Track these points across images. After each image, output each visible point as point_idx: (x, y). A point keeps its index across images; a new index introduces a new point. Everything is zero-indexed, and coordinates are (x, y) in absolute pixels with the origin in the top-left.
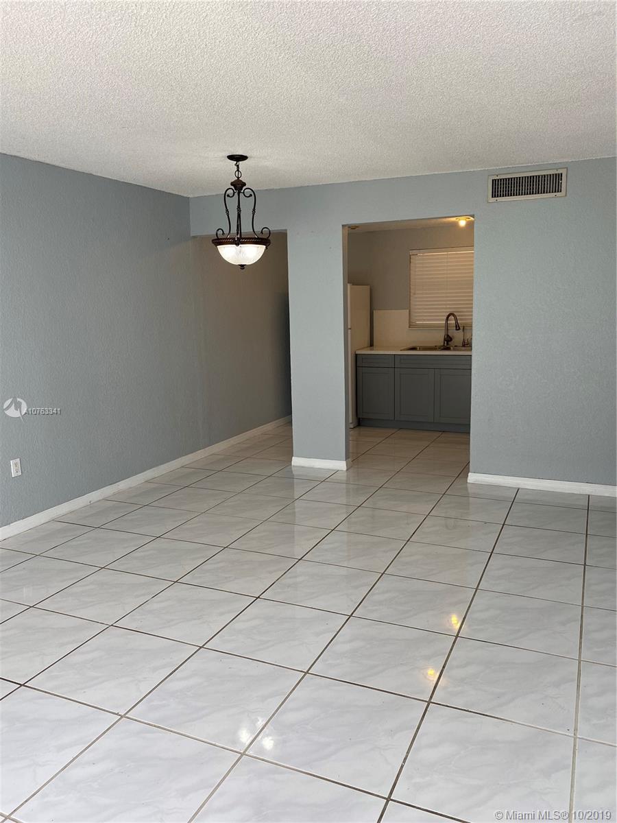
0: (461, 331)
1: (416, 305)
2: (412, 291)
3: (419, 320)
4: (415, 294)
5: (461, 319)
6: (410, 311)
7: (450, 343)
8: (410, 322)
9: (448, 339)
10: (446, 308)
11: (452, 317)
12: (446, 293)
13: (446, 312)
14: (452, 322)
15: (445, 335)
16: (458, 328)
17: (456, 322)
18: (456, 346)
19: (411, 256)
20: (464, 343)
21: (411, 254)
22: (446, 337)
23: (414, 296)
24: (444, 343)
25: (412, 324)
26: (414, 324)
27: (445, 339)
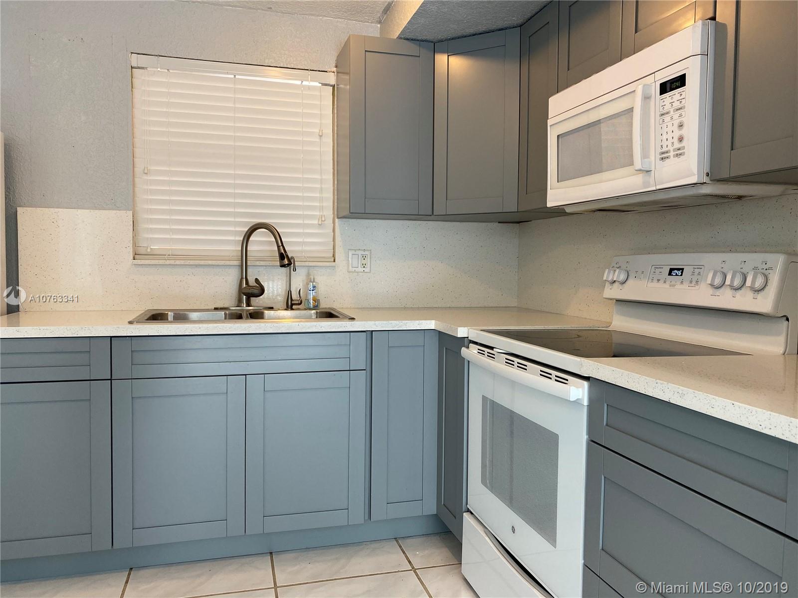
1: (150, 202)
2: (140, 163)
4: (148, 172)
6: (134, 215)
7: (256, 300)
8: (135, 245)
9: (253, 290)
10: (235, 214)
11: (261, 234)
12: (235, 177)
13: (239, 224)
14: (262, 245)
15: (242, 278)
16: (286, 262)
17: (278, 247)
18: (271, 308)
19: (134, 70)
20: (292, 300)
21: (134, 65)
22: (244, 286)
23: (145, 177)
24: (240, 301)
25: (141, 251)
26: (149, 250)
27: (243, 291)
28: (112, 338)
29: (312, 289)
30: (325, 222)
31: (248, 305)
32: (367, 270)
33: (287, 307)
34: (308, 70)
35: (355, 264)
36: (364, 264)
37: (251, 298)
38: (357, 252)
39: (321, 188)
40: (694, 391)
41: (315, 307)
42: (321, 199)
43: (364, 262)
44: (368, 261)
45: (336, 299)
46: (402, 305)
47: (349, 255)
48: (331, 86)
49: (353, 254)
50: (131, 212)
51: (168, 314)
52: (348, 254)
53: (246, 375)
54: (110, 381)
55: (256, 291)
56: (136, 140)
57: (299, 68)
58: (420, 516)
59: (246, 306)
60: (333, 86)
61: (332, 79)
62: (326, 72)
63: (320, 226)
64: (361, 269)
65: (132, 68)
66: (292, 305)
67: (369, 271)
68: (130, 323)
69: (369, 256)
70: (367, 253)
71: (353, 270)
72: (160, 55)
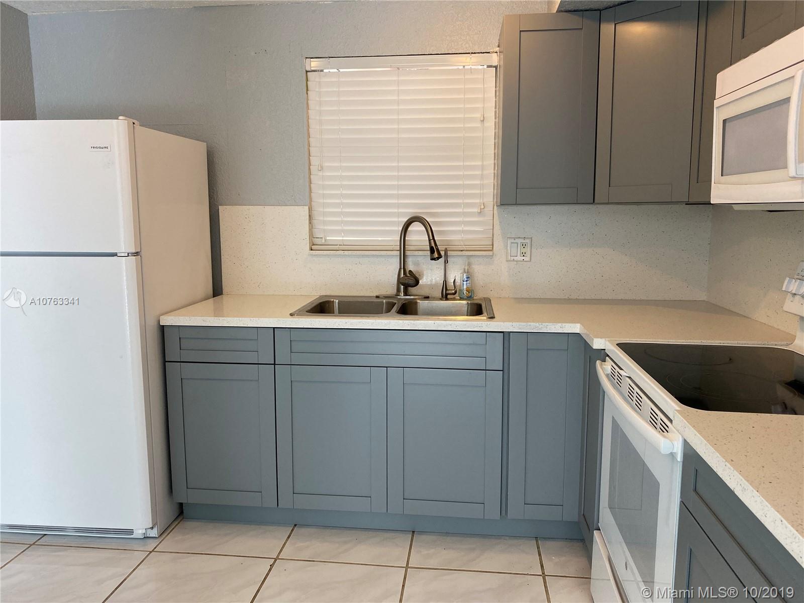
0: (442, 260)
1: (324, 196)
2: (315, 161)
3: (333, 232)
4: (321, 169)
5: (441, 232)
6: (310, 210)
7: (412, 290)
8: (311, 235)
9: (409, 281)
10: (398, 206)
11: (416, 227)
12: (398, 169)
13: (399, 215)
14: (418, 236)
15: (400, 269)
16: (436, 255)
17: (430, 240)
18: (427, 298)
19: (308, 73)
20: (446, 290)
21: (308, 69)
22: (402, 276)
23: (320, 174)
24: (398, 290)
25: (317, 241)
26: (323, 241)
27: (401, 281)
28: (275, 329)
29: (465, 280)
30: (485, 209)
31: (406, 294)
32: (527, 259)
33: (442, 296)
34: (469, 53)
35: (514, 252)
36: (524, 253)
37: (409, 288)
38: (517, 241)
39: (482, 175)
40: (753, 489)
41: (469, 298)
42: (482, 186)
43: (524, 250)
44: (528, 250)
45: (494, 288)
46: (565, 296)
47: (507, 244)
48: (494, 67)
49: (512, 243)
50: (307, 207)
51: (333, 301)
52: (507, 242)
53: (387, 367)
54: (273, 366)
55: (412, 282)
56: (311, 139)
57: (460, 52)
58: (560, 521)
59: (404, 296)
60: (496, 67)
61: (495, 59)
62: (489, 53)
63: (480, 213)
64: (520, 258)
65: (307, 72)
66: (447, 295)
67: (529, 260)
68: (291, 315)
69: (529, 245)
70: (528, 241)
71: (512, 259)
72: (330, 56)
